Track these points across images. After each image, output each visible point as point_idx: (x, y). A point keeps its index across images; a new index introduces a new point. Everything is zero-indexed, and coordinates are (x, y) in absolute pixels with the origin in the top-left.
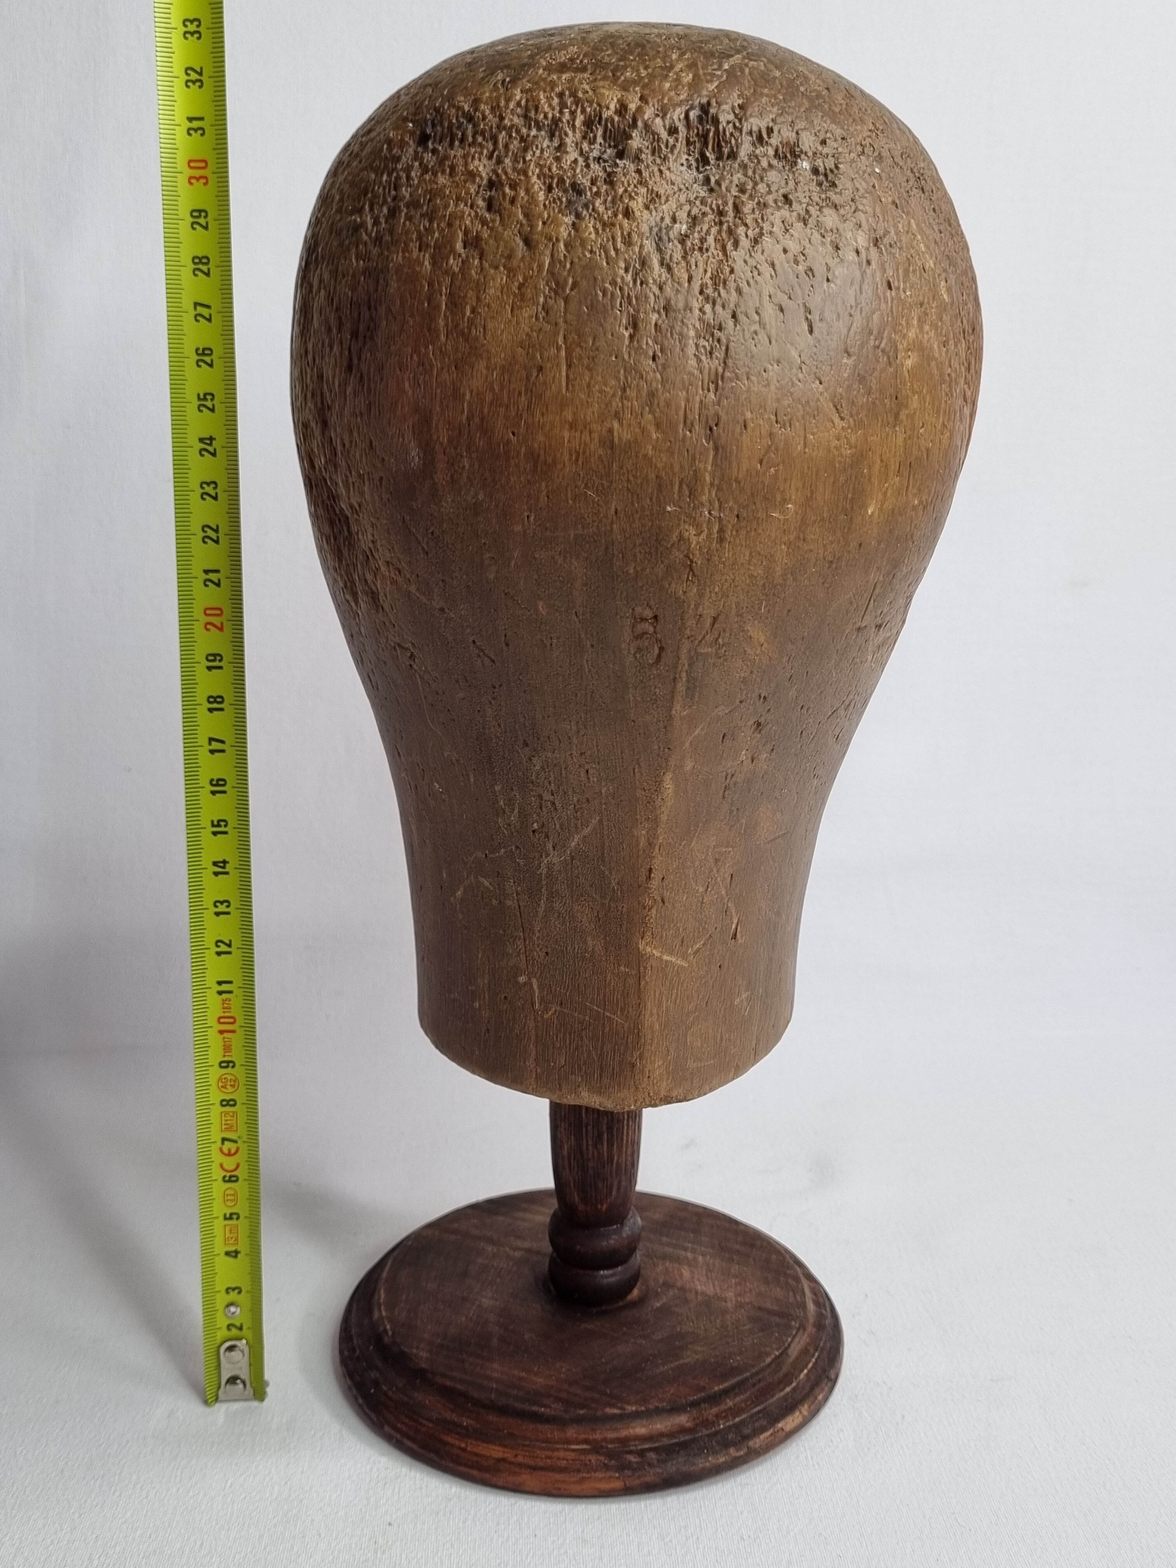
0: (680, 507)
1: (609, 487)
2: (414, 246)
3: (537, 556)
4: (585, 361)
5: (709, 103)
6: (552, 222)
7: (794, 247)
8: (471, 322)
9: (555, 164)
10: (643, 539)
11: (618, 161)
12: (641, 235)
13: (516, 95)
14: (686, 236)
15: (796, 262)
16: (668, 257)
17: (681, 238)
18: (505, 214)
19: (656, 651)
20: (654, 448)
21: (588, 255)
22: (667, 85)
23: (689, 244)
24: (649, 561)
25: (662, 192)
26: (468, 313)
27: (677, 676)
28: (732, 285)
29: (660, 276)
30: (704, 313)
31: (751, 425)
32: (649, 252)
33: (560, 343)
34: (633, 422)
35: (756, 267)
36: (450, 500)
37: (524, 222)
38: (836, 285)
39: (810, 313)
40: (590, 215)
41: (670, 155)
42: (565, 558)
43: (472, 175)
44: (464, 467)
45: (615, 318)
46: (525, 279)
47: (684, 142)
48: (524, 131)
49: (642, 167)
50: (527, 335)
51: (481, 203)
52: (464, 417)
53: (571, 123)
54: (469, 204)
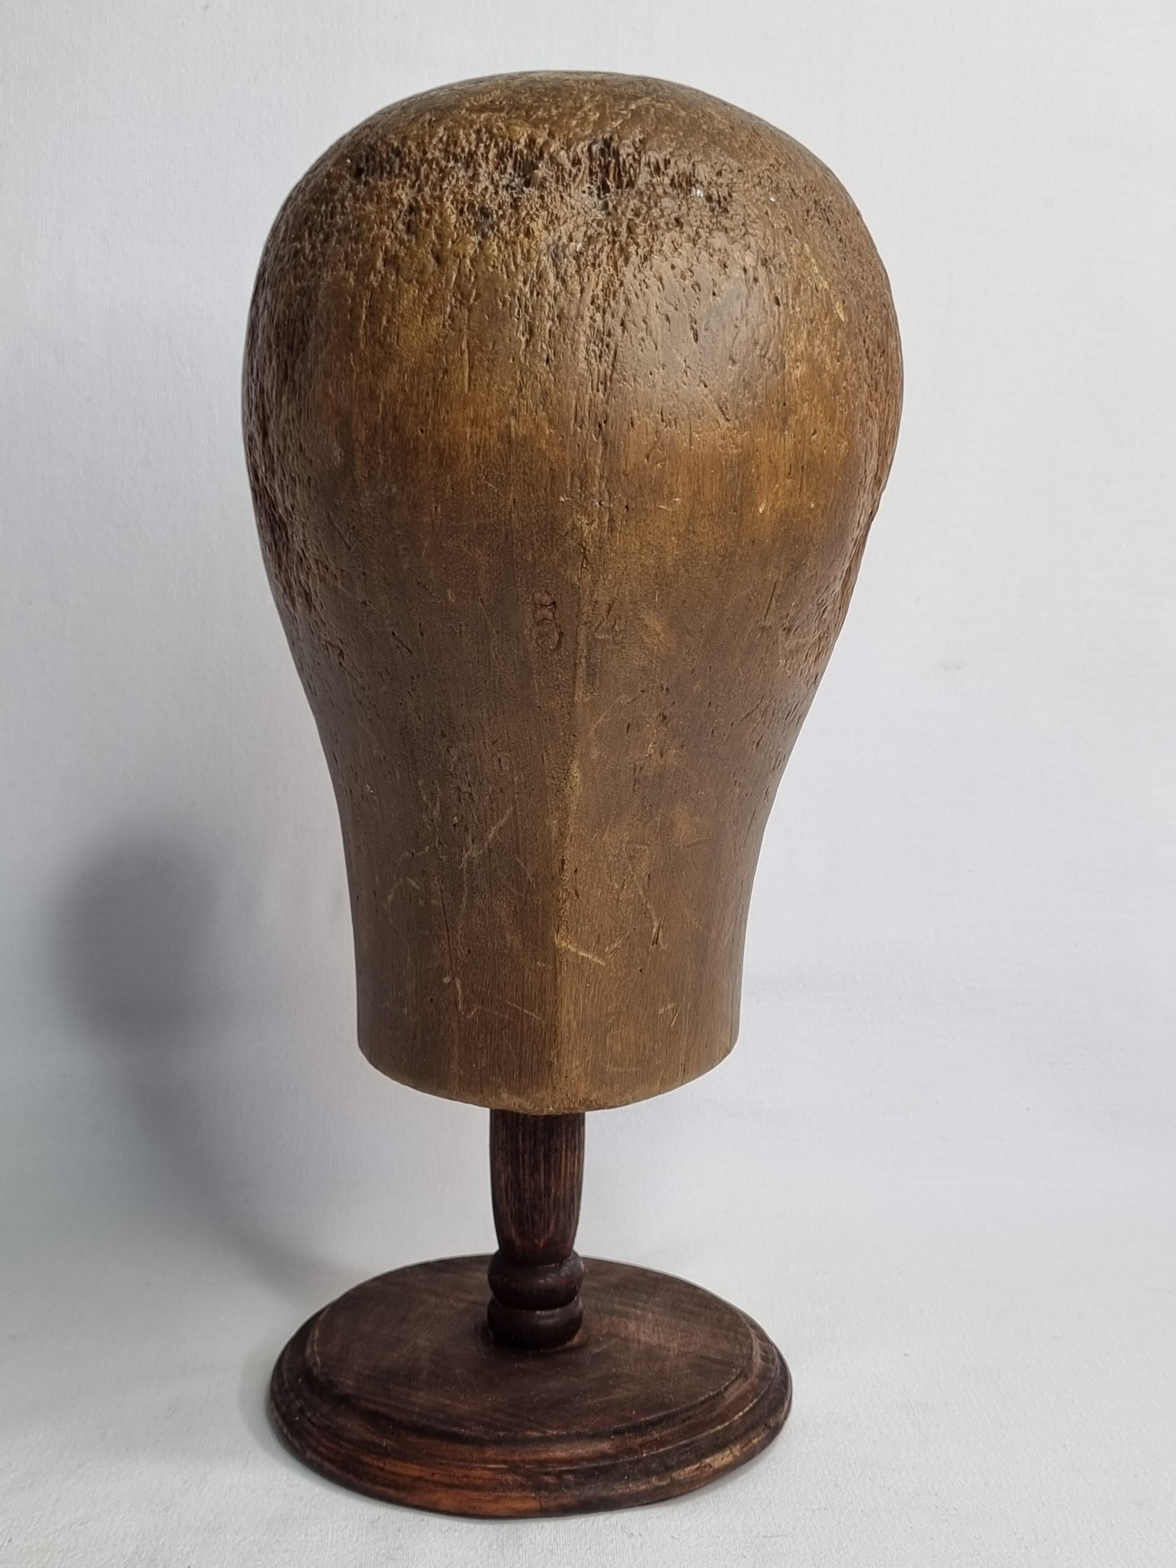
0: (573, 498)
1: (507, 479)
2: (342, 267)
3: (444, 545)
4: (486, 363)
5: (611, 138)
6: (461, 241)
7: (681, 264)
8: (387, 330)
9: (467, 191)
10: (539, 528)
11: (525, 189)
12: (539, 252)
13: (438, 132)
14: (581, 253)
15: (683, 277)
16: (563, 271)
17: (575, 255)
18: (420, 234)
19: (557, 637)
20: (547, 442)
21: (491, 269)
22: (574, 122)
23: (583, 260)
24: (545, 548)
25: (561, 214)
26: (384, 323)
27: (577, 661)
28: (621, 296)
29: (555, 288)
30: (595, 321)
31: (637, 422)
32: (546, 267)
33: (463, 347)
34: (528, 419)
35: (644, 281)
36: (367, 495)
37: (436, 241)
38: (721, 298)
39: (695, 323)
40: (495, 235)
41: (572, 183)
42: (469, 546)
43: (395, 202)
44: (379, 463)
45: (513, 325)
46: (435, 291)
47: (587, 172)
48: (443, 163)
49: (545, 193)
50: (435, 340)
51: (400, 226)
52: (379, 418)
53: (485, 155)
54: (390, 228)
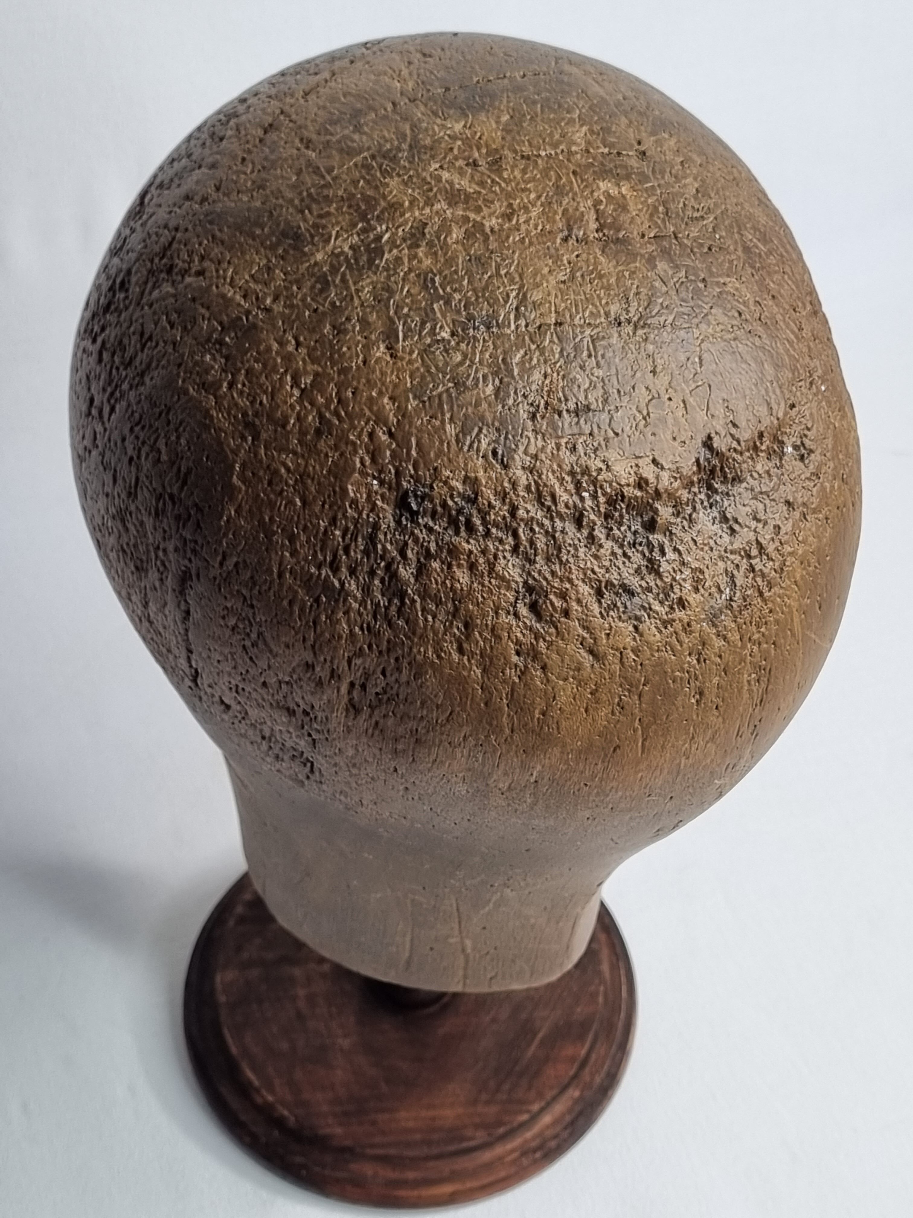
4: (660, 732)
5: (710, 437)
11: (650, 537)
21: (656, 655)
33: (636, 726)
41: (694, 515)
46: (598, 686)
49: (677, 542)
50: (605, 727)
53: (596, 509)
54: (512, 613)
